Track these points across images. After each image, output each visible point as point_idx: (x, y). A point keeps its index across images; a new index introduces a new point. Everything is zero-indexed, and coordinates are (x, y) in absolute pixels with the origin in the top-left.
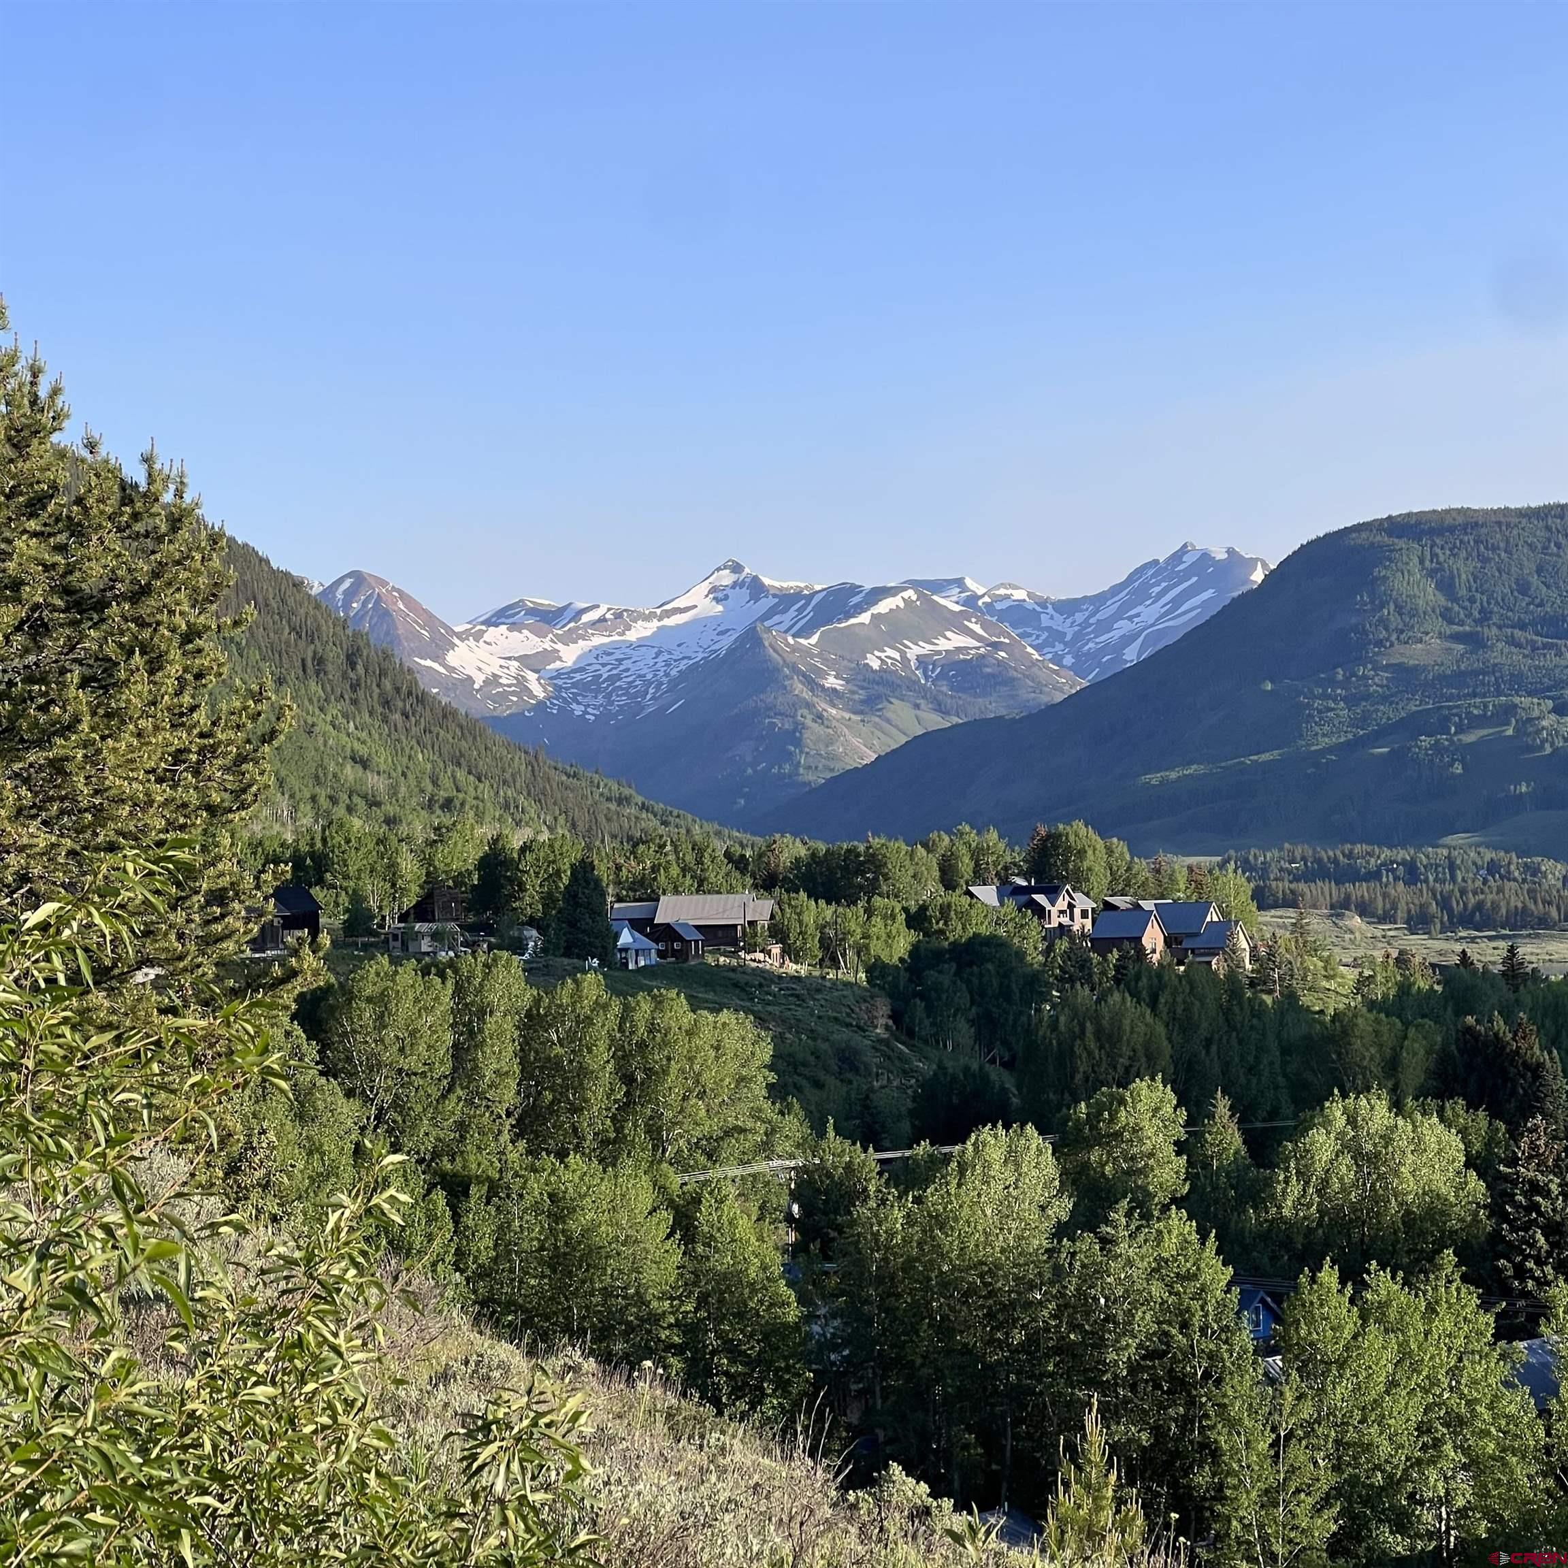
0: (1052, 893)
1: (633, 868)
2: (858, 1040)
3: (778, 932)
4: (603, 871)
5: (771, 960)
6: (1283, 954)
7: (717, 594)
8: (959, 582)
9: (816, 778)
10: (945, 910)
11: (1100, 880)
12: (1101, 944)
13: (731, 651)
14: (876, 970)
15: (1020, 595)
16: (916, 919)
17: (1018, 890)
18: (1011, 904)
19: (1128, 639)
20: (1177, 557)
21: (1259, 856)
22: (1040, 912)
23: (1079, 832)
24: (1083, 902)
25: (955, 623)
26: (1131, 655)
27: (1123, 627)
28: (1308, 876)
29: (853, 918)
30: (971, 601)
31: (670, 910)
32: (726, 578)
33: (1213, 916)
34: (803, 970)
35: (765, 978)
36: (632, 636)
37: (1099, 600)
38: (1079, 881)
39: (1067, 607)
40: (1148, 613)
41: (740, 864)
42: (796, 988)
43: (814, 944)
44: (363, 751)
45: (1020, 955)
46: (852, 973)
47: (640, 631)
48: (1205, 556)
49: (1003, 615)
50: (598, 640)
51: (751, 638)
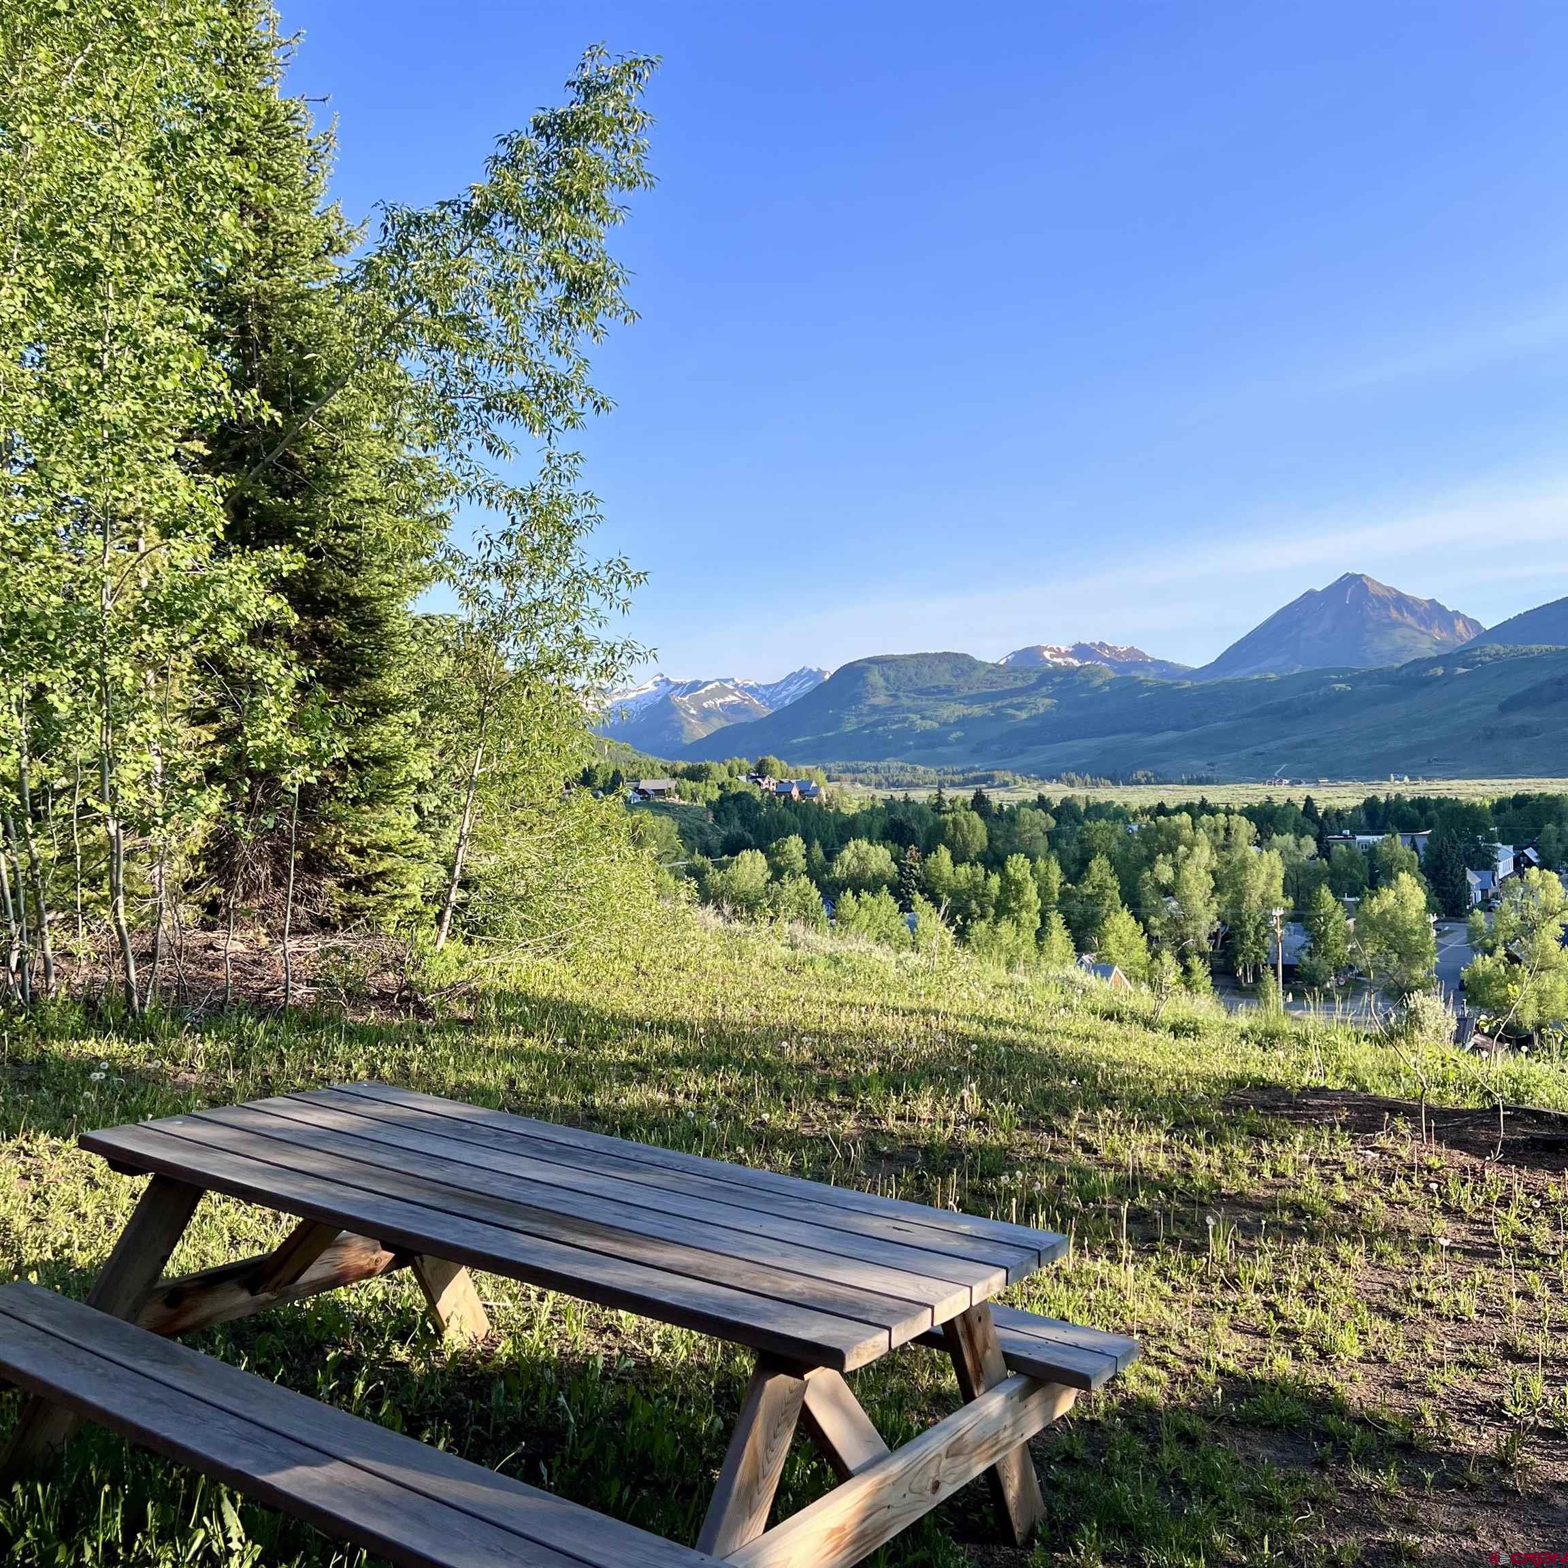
0: (763, 777)
1: (632, 772)
2: (704, 825)
3: (678, 791)
4: (623, 773)
5: (676, 799)
6: (836, 796)
7: (656, 684)
8: (733, 680)
9: (688, 742)
10: (730, 784)
11: (778, 774)
12: (779, 794)
13: (661, 701)
14: (709, 803)
15: (752, 683)
16: (721, 787)
17: (752, 777)
18: (750, 781)
19: (786, 697)
20: (801, 671)
21: (828, 765)
22: (760, 784)
23: (771, 759)
24: (773, 781)
25: (732, 692)
26: (787, 702)
27: (785, 693)
28: (844, 772)
29: (701, 786)
30: (736, 685)
31: (645, 784)
32: (659, 679)
33: (814, 784)
34: (686, 803)
35: (674, 805)
36: (628, 697)
37: (777, 685)
38: (772, 774)
39: (767, 687)
40: (793, 688)
41: (665, 770)
42: (686, 810)
43: (689, 795)
45: (754, 797)
46: (701, 803)
47: (632, 695)
48: (811, 670)
49: (746, 690)
50: (617, 698)
51: (667, 698)
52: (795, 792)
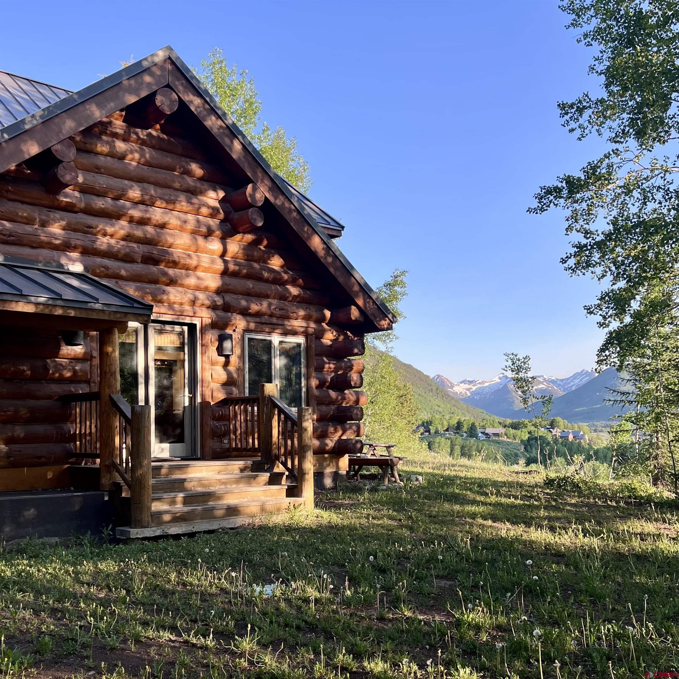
0: (553, 428)
1: (482, 424)
2: (518, 452)
3: (506, 434)
4: (477, 424)
5: (505, 439)
6: (594, 440)
7: (500, 378)
8: (543, 376)
9: (517, 409)
10: (534, 431)
11: (562, 427)
12: (561, 437)
13: (502, 387)
14: (522, 441)
15: (553, 378)
16: (530, 433)
17: (548, 428)
18: (546, 430)
19: (573, 386)
20: (582, 371)
21: (596, 423)
22: (551, 432)
23: (558, 419)
24: (559, 430)
25: (542, 383)
26: (573, 388)
27: (572, 383)
28: (605, 427)
29: (518, 432)
30: (545, 379)
31: (489, 431)
32: (501, 375)
33: (582, 433)
34: (510, 440)
35: (503, 442)
36: (485, 385)
37: (568, 379)
38: (558, 427)
39: (562, 380)
40: (576, 381)
41: (500, 423)
42: (508, 444)
43: (512, 436)
44: (439, 404)
45: (547, 439)
46: (518, 441)
47: (486, 384)
48: (587, 372)
49: (550, 382)
50: (479, 386)
51: (505, 386)
52: (571, 437)
